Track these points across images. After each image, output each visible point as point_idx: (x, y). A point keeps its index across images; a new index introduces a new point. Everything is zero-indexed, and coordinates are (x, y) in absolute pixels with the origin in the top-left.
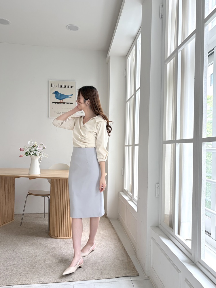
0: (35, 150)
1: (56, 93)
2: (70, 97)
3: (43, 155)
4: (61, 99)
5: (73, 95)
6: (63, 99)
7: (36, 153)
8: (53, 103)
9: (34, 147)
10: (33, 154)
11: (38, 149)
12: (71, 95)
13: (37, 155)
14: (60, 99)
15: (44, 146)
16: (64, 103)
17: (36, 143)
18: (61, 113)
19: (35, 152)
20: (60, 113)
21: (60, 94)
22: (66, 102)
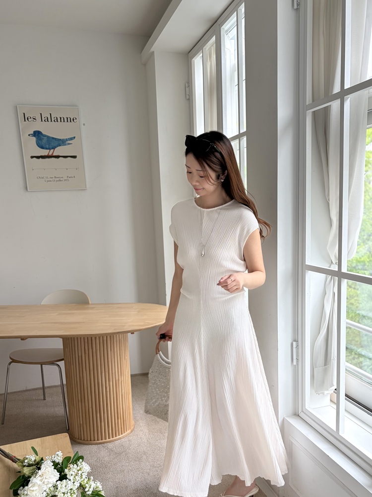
1: (37, 134)
2: (69, 144)
4: (50, 149)
5: (74, 137)
6: (54, 148)
8: (32, 157)
12: (71, 139)
14: (47, 149)
16: (58, 157)
18: (54, 179)
20: (51, 179)
21: (45, 136)
22: (60, 155)
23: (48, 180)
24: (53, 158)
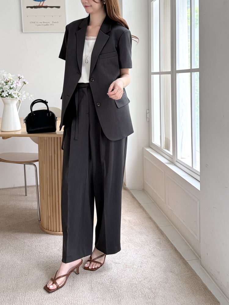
0: (11, 88)
3: (24, 96)
4: (40, 1)
6: (44, 1)
7: (12, 94)
8: (27, 7)
9: (7, 83)
10: (7, 95)
11: (14, 85)
13: (13, 97)
15: (24, 80)
16: (46, 7)
17: (10, 77)
18: (43, 23)
19: (11, 92)
20: (41, 24)
22: (48, 6)
23: (38, 24)
24: (43, 8)
